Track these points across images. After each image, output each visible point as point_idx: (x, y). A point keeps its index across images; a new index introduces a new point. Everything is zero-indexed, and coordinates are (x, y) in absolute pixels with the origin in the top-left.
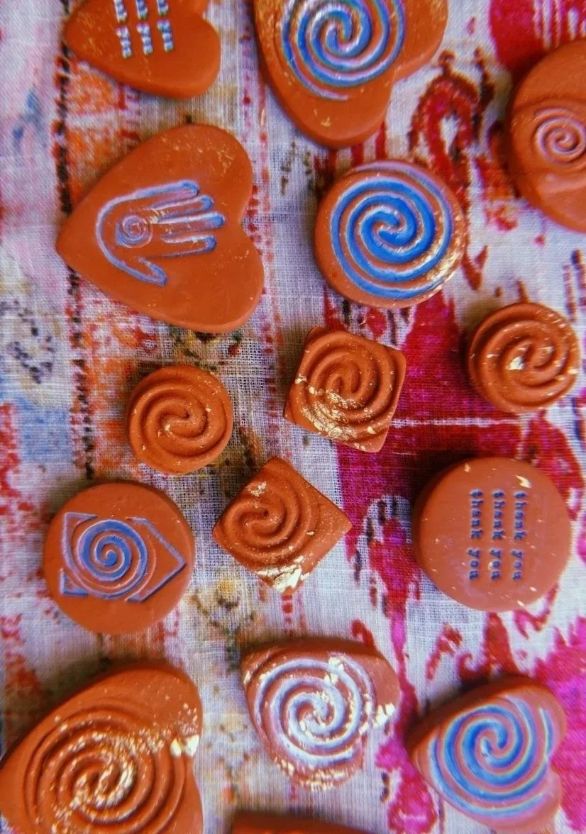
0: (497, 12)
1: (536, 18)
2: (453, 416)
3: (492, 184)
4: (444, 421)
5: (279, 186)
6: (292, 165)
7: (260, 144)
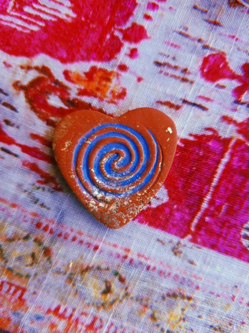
0: (7, 48)
1: (19, 29)
2: (215, 173)
3: (96, 91)
4: (215, 179)
5: (44, 210)
6: (36, 196)
7: (17, 208)
